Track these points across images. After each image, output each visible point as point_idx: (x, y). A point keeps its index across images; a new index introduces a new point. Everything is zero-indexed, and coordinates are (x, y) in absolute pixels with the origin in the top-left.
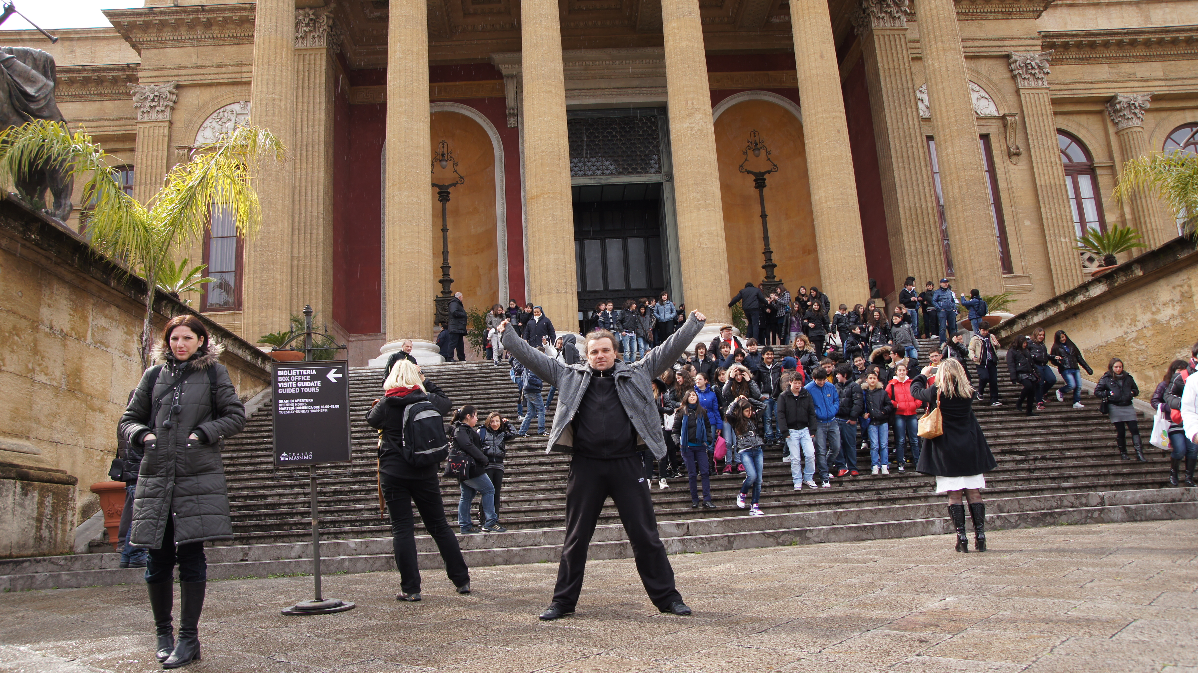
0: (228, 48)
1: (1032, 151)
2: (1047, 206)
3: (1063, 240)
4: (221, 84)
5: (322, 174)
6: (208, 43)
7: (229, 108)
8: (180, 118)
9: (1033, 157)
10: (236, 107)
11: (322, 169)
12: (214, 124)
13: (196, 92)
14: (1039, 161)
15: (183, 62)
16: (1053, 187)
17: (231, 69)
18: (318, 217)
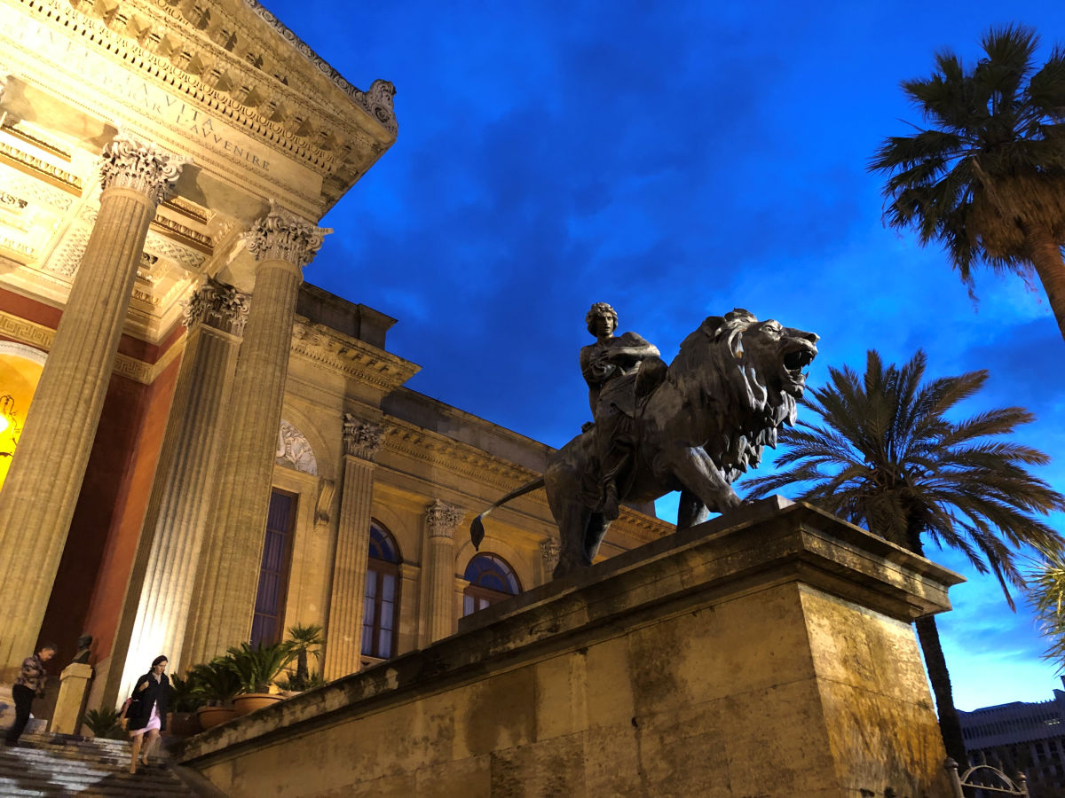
1: (341, 526)
2: (340, 594)
3: (346, 639)
9: (340, 534)
14: (345, 539)
16: (352, 574)
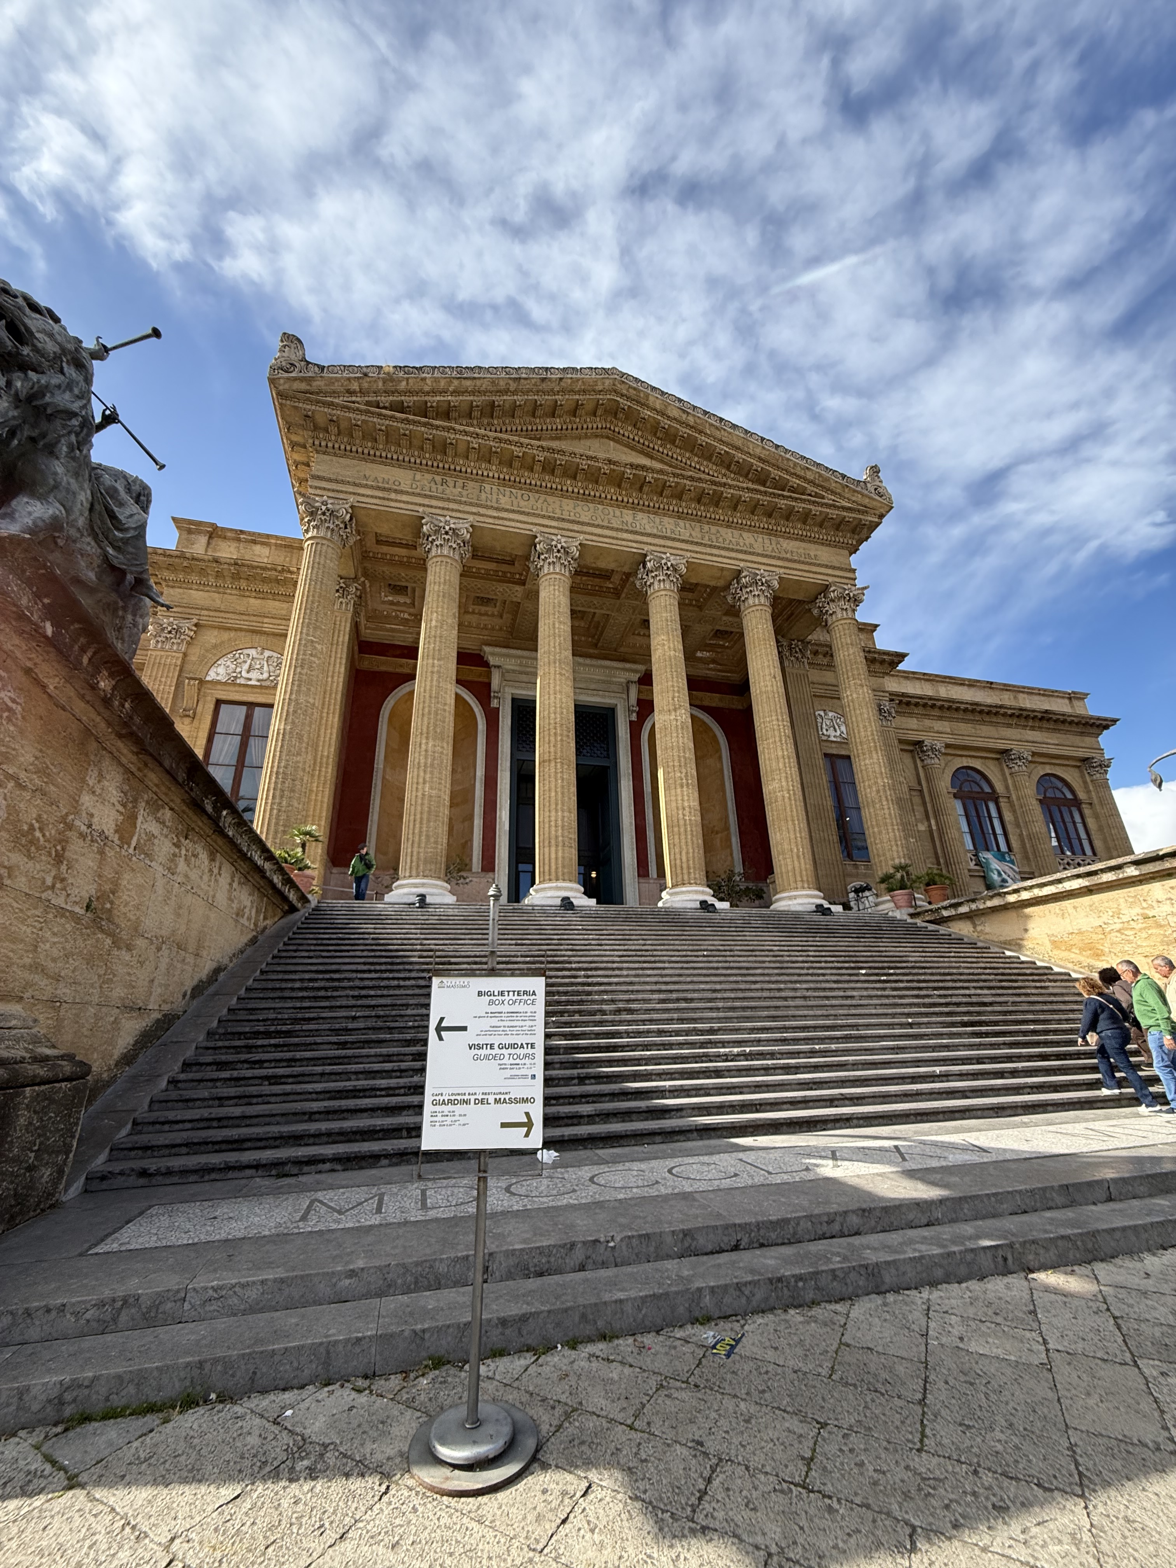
0: (252, 601)
4: (241, 630)
5: (336, 719)
6: (234, 592)
7: (246, 651)
8: (195, 654)
10: (253, 652)
11: (337, 716)
12: (229, 663)
13: (216, 632)
15: (207, 603)
17: (255, 618)
18: (328, 757)
